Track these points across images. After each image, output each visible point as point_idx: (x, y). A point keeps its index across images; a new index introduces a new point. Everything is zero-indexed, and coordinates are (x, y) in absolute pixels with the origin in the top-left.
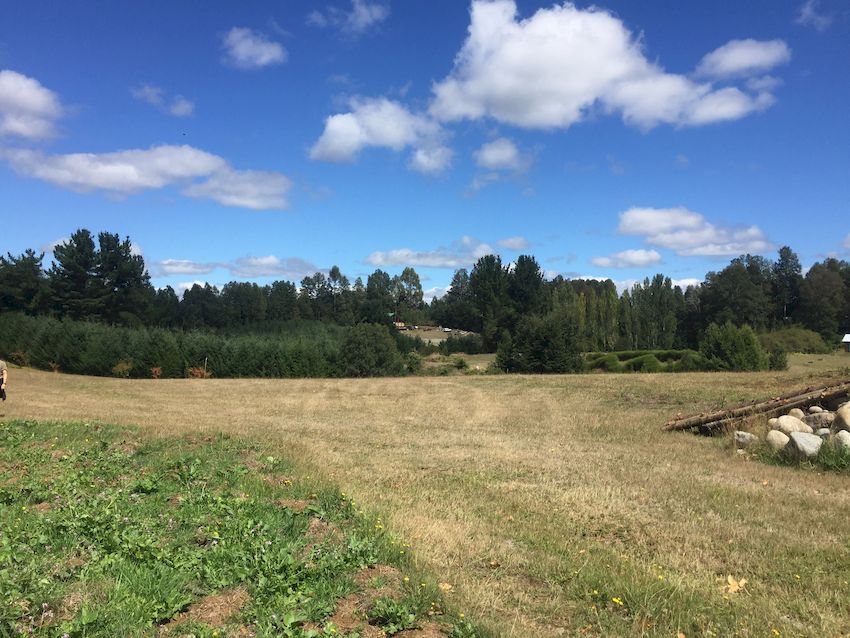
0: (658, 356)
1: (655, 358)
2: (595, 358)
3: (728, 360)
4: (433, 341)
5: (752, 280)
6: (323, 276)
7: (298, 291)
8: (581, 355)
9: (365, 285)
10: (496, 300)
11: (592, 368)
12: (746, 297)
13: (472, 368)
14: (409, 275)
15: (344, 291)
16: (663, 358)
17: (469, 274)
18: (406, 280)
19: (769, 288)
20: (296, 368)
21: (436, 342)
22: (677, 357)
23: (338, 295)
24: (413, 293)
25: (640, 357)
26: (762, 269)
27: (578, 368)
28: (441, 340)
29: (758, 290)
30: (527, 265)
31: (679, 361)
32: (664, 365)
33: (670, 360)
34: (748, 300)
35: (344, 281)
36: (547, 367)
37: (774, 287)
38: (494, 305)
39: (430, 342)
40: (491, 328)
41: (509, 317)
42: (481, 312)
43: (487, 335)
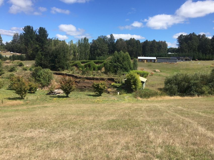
1: (94, 63)
4: (7, 56)
8: (69, 62)
10: (32, 42)
11: (72, 66)
13: (25, 66)
26: (106, 40)
28: (10, 56)
30: (43, 31)
37: (109, 44)
38: (31, 44)
39: (5, 56)
40: (30, 51)
41: (37, 48)
42: (26, 46)
43: (29, 54)
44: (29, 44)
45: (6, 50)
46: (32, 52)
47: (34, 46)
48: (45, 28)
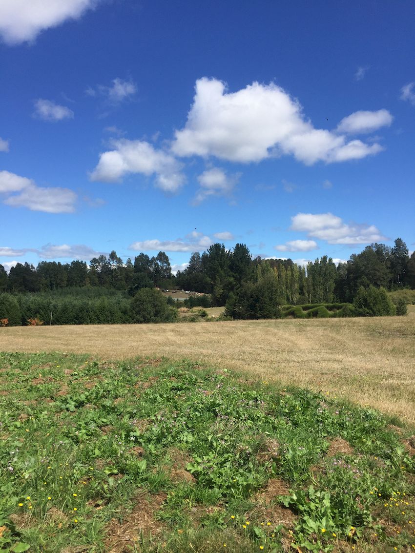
0: (327, 307)
1: (325, 309)
2: (288, 309)
3: (371, 309)
4: (180, 299)
5: (379, 259)
6: (105, 257)
7: (89, 268)
8: (280, 307)
9: (133, 264)
10: (222, 272)
11: (286, 316)
12: (375, 270)
13: (210, 317)
14: (162, 256)
15: (119, 267)
16: (330, 308)
17: (201, 256)
18: (160, 260)
19: (389, 264)
20: (102, 318)
21: (182, 299)
22: (339, 308)
23: (115, 270)
24: (165, 268)
25: (316, 308)
26: (384, 252)
27: (277, 315)
28: (185, 299)
29: (382, 265)
30: (241, 250)
31: (340, 310)
32: (331, 313)
33: (335, 310)
34: (377, 272)
35: (119, 261)
36: (259, 315)
37: (392, 263)
38: (220, 276)
39: (178, 300)
40: (219, 290)
41: (230, 283)
42: (212, 280)
43: (216, 295)
44: (217, 277)
45: (177, 287)
46: (222, 291)
47: (225, 280)
48: (245, 245)
